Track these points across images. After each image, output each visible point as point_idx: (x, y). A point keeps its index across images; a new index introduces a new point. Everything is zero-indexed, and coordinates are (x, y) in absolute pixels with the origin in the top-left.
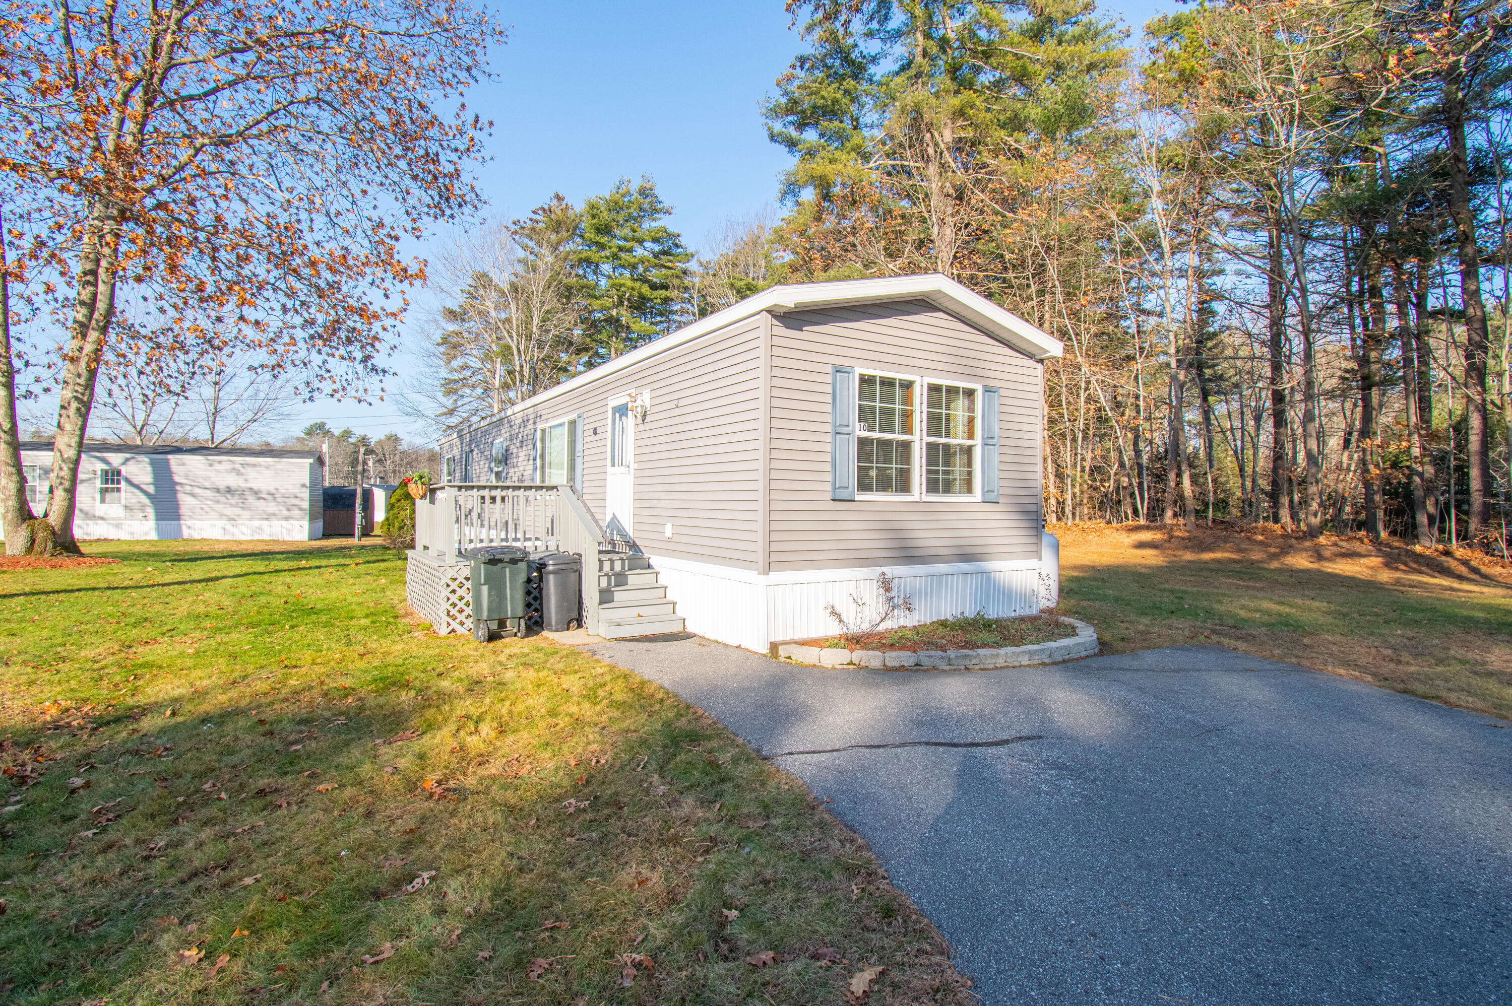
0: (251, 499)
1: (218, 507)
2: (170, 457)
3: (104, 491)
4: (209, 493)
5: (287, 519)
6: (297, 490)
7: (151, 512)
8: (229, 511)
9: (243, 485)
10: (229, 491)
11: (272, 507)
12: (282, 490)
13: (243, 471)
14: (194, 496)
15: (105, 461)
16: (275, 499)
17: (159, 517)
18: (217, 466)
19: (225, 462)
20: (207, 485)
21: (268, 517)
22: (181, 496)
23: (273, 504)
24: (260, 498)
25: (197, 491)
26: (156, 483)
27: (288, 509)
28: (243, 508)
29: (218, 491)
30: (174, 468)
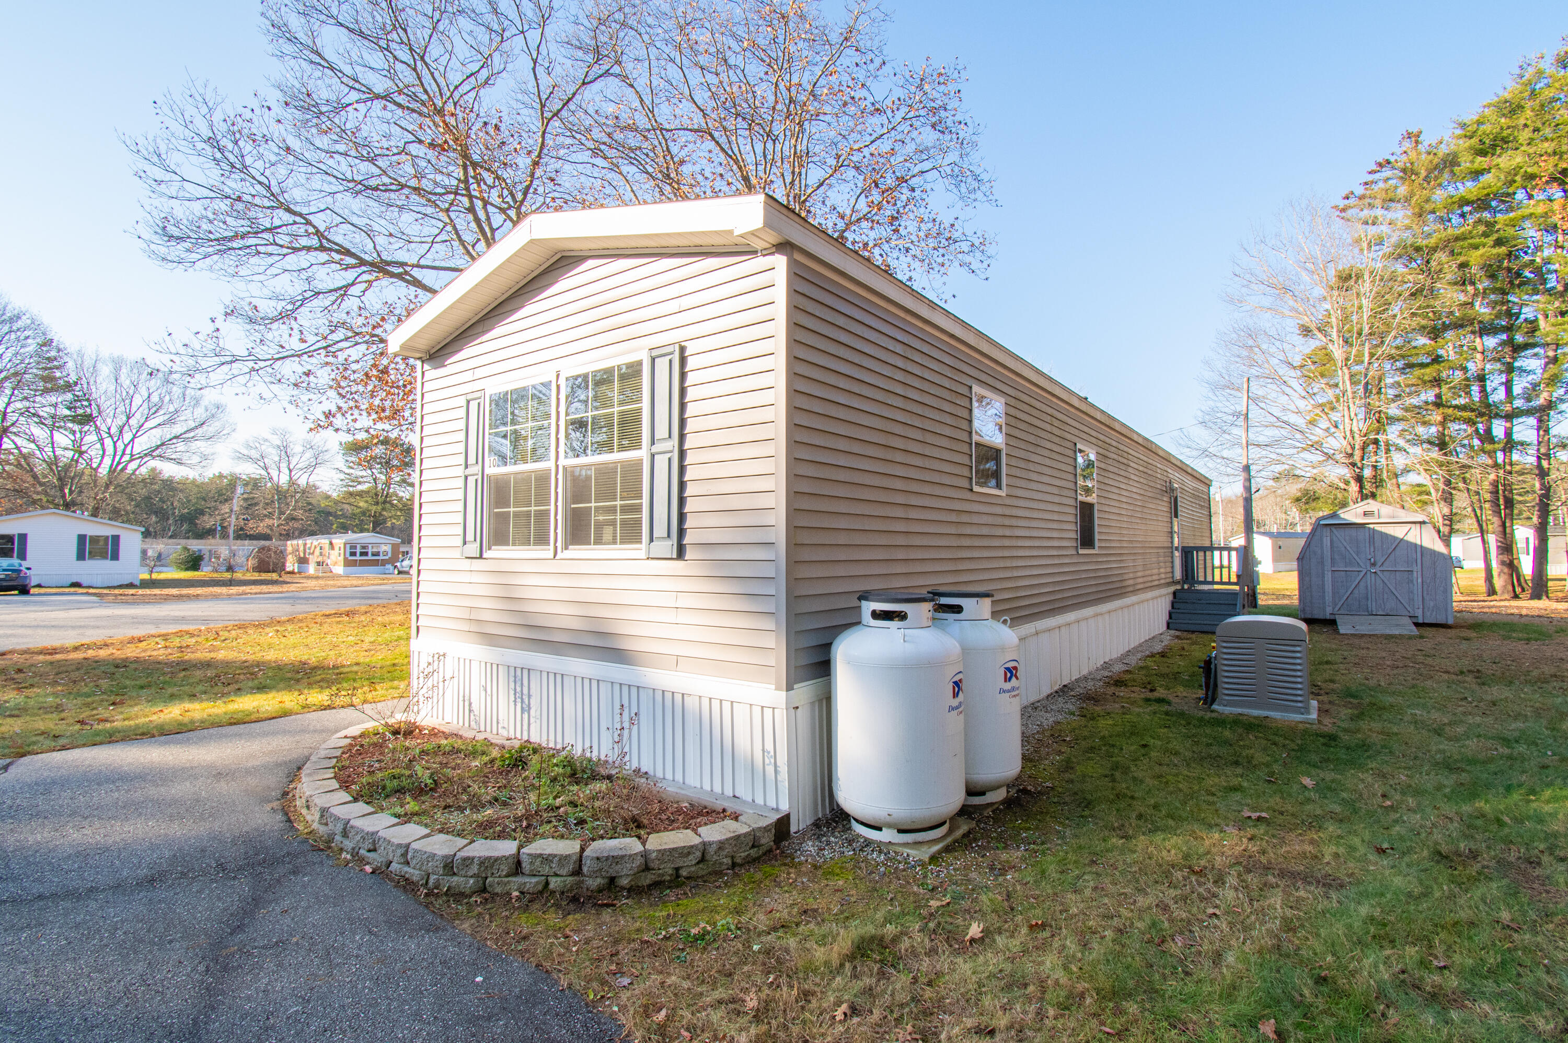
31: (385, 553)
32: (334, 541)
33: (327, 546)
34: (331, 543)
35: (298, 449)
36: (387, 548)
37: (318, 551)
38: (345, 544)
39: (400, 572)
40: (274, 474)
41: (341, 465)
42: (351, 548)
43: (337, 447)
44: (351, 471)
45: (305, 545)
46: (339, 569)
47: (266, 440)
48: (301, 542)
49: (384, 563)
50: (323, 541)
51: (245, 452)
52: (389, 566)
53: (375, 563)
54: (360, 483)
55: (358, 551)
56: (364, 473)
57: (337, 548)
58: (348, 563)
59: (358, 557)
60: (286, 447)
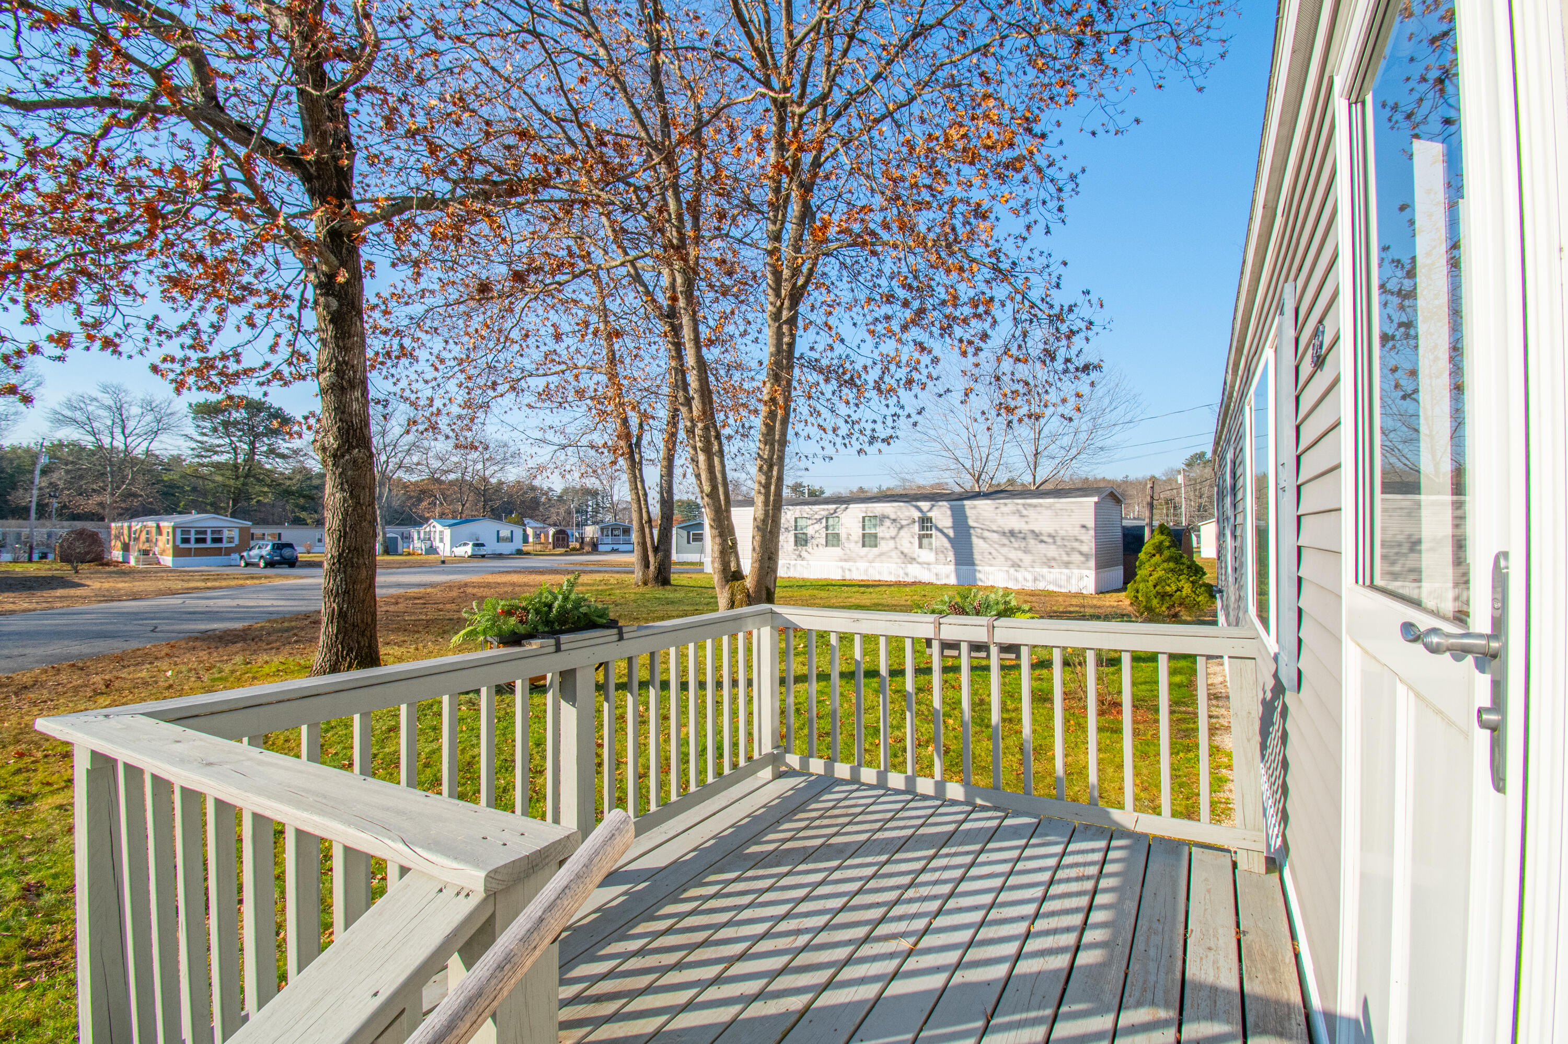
0: (1032, 542)
1: (1004, 550)
2: (966, 502)
3: (921, 538)
4: (995, 536)
5: (1067, 565)
6: (1077, 531)
7: (951, 556)
8: (1014, 555)
9: (1024, 527)
10: (1012, 533)
11: (1052, 551)
12: (1062, 533)
13: (1025, 512)
14: (984, 538)
15: (919, 509)
16: (1055, 542)
17: (958, 562)
18: (1004, 509)
19: (1011, 505)
20: (995, 528)
21: (1049, 562)
22: (975, 540)
23: (1053, 547)
24: (1042, 541)
25: (986, 534)
26: (954, 527)
27: (1068, 554)
28: (1025, 552)
29: (1004, 533)
30: (969, 513)
31: (231, 540)
32: (162, 524)
33: (154, 531)
34: (158, 527)
35: (135, 410)
36: (235, 534)
37: (143, 537)
38: (174, 528)
39: (247, 565)
40: (107, 441)
41: (192, 431)
42: (183, 532)
43: (185, 409)
44: (205, 439)
45: (130, 528)
46: (168, 560)
47: (96, 399)
48: (126, 525)
49: (229, 552)
50: (150, 524)
51: (69, 413)
52: (236, 556)
53: (218, 552)
54: (216, 453)
55: (193, 537)
56: (221, 442)
57: (165, 532)
58: (178, 553)
59: (193, 545)
60: (120, 409)
